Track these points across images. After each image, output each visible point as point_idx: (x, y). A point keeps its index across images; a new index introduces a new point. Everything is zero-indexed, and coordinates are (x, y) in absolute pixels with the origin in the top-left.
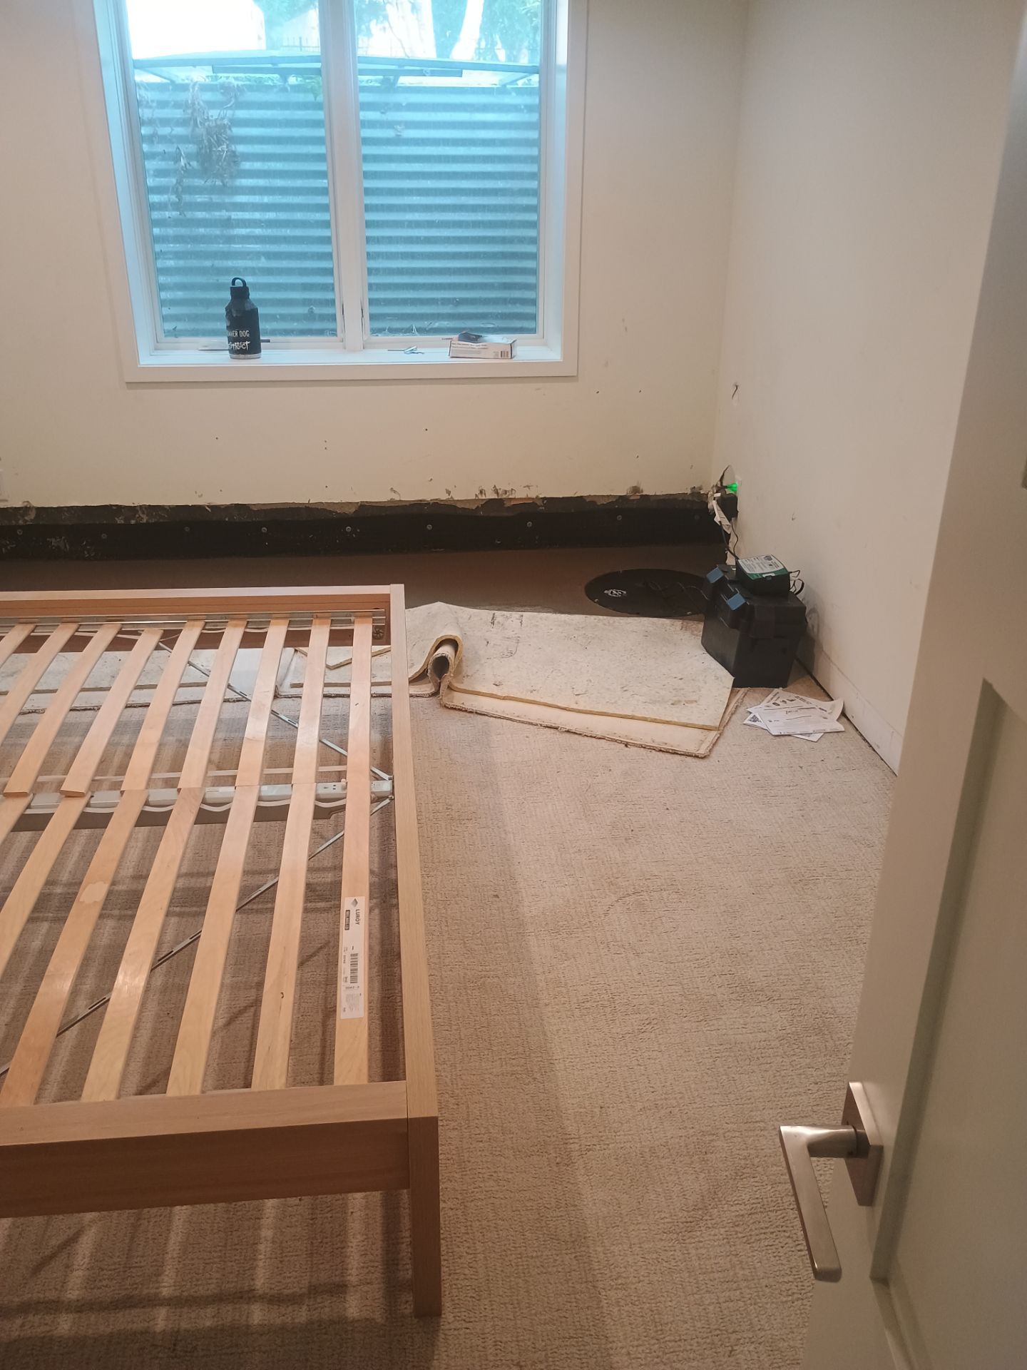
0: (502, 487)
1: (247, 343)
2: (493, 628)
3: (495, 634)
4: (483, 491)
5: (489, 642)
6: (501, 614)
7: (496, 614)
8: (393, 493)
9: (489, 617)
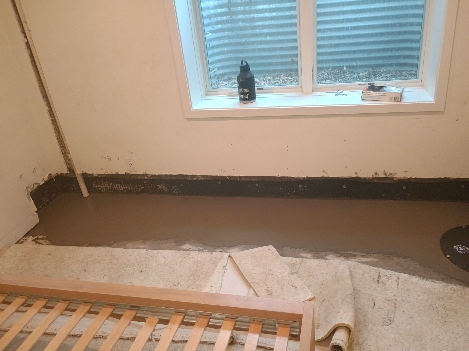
0: (389, 171)
1: (247, 95)
2: (378, 286)
3: (380, 293)
4: (377, 174)
5: (375, 304)
6: (384, 273)
7: (381, 274)
8: (324, 173)
9: (376, 275)
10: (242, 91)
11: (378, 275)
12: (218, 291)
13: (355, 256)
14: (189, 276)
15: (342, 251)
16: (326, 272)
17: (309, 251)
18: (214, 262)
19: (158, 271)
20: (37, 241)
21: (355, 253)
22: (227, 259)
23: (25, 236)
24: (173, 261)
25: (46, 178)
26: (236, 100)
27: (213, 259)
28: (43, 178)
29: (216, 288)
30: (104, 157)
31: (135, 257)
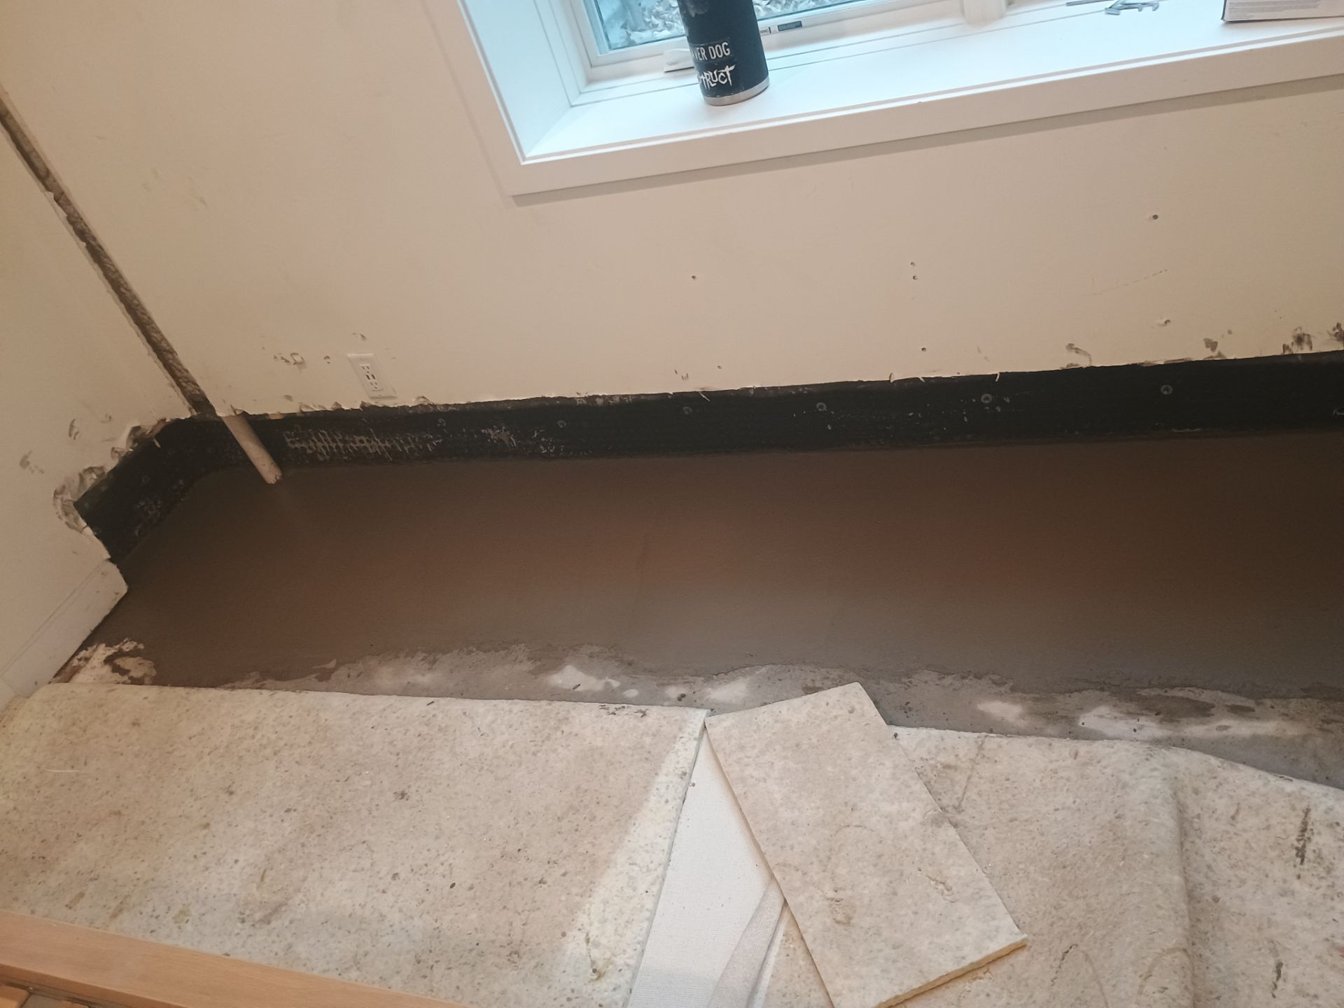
1: (727, 69)
2: (1299, 877)
3: (1305, 914)
4: (1306, 338)
5: (1283, 970)
6: (1328, 811)
7: (1314, 815)
8: (1073, 354)
9: (1291, 823)
10: (703, 54)
11: (1298, 822)
12: (653, 884)
13: (1203, 711)
14: (559, 814)
15: (1151, 686)
16: (1078, 800)
17: (1013, 690)
18: (649, 752)
19: (456, 793)
20: (119, 662)
21: (1206, 696)
22: (695, 739)
23: (84, 646)
24: (508, 747)
25: (123, 443)
26: (691, 90)
27: (648, 740)
28: (113, 449)
29: (648, 870)
30: (283, 358)
31: (389, 734)
